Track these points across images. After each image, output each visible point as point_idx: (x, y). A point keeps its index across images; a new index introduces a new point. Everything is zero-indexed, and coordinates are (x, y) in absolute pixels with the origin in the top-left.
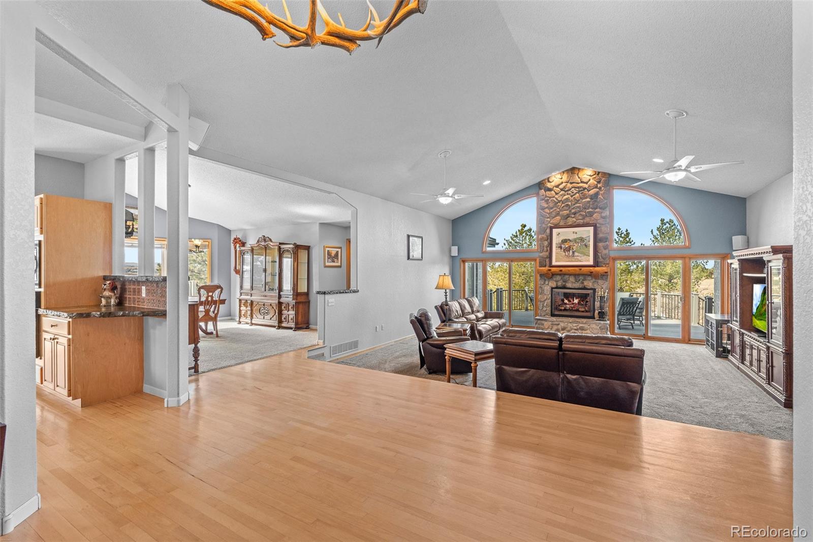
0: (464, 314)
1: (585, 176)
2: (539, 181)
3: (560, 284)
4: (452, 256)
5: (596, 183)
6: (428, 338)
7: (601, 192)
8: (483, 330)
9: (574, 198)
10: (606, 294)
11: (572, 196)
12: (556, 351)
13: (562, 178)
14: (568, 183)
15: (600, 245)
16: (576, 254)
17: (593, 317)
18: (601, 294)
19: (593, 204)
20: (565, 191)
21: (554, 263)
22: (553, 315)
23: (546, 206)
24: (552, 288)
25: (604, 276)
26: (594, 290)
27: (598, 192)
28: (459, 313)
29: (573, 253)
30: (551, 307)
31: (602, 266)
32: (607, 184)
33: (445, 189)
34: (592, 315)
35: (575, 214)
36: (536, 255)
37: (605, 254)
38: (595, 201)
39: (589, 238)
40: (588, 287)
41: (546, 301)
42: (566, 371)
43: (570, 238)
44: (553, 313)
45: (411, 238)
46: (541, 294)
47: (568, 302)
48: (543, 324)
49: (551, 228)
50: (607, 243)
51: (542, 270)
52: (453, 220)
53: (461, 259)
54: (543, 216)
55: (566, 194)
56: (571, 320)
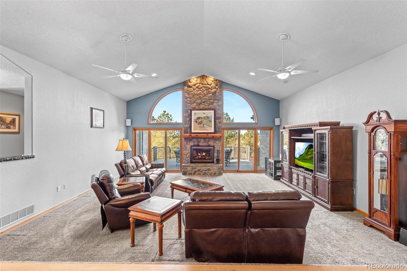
0: (138, 167)
1: (209, 81)
2: (184, 81)
3: (196, 143)
4: (127, 126)
5: (215, 86)
6: (110, 199)
7: (218, 91)
8: (153, 179)
9: (204, 93)
10: (220, 149)
11: (202, 92)
12: (246, 210)
13: (197, 81)
14: (200, 84)
15: (217, 121)
16: (205, 126)
17: (213, 162)
18: (218, 149)
19: (214, 98)
20: (199, 89)
21: (193, 131)
22: (192, 162)
23: (188, 96)
24: (191, 146)
25: (219, 139)
26: (214, 147)
27: (216, 91)
28: (134, 167)
29: (203, 125)
30: (191, 158)
31: (218, 133)
32: (220, 87)
33: (126, 67)
34: (213, 161)
35: (204, 102)
36: (181, 126)
37: (220, 126)
38: (215, 96)
39: (212, 117)
40: (211, 145)
41: (188, 154)
42: (250, 227)
43: (202, 117)
44: (192, 161)
45: (94, 111)
46: (185, 150)
47: (200, 155)
48: (187, 169)
49: (191, 111)
50: (221, 120)
51: (186, 135)
52: (127, 101)
53: (133, 128)
54: (186, 103)
55: (199, 90)
56: (203, 165)
